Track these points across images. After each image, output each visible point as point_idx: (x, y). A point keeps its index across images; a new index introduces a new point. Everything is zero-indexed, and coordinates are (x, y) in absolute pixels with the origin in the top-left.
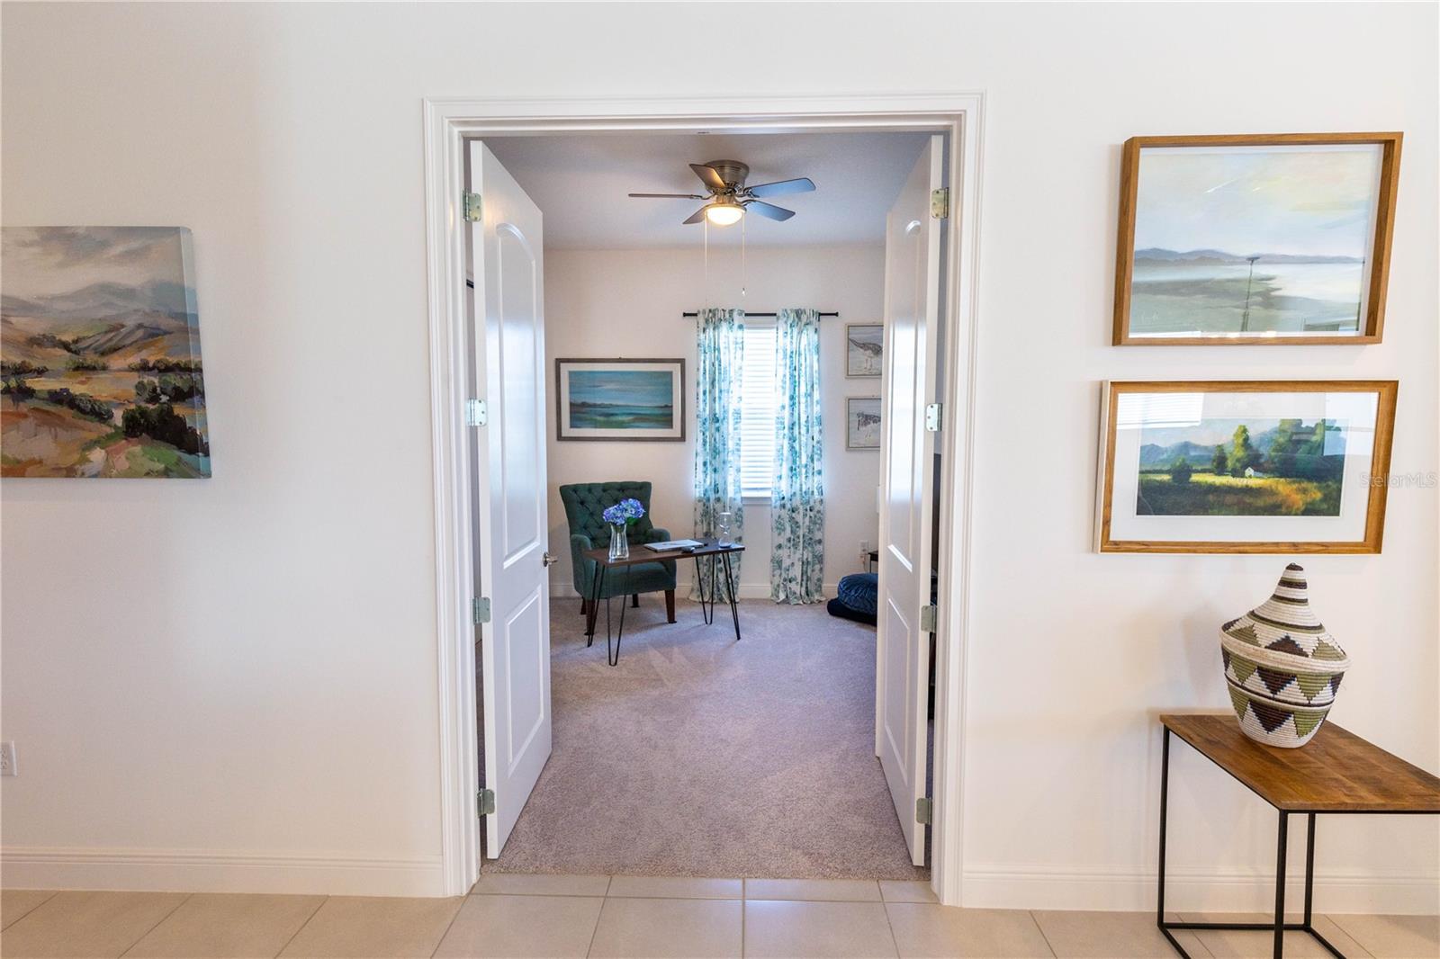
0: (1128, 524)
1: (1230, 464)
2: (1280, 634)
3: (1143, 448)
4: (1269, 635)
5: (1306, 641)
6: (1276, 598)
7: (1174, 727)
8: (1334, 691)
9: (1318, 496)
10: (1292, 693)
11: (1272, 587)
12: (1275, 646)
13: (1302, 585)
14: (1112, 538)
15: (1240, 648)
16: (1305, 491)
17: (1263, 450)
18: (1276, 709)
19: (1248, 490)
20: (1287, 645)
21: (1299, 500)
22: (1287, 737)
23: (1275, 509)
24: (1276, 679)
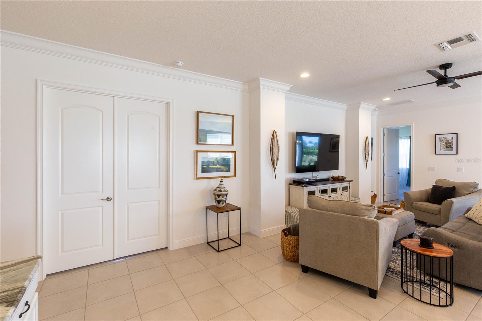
0: (200, 175)
1: (215, 164)
2: (219, 189)
3: (202, 162)
4: (218, 189)
5: (222, 190)
6: (220, 184)
7: (208, 208)
8: (226, 197)
9: (227, 169)
10: (221, 198)
11: (219, 183)
12: (219, 191)
13: (223, 182)
14: (198, 177)
15: (215, 192)
16: (225, 168)
17: (220, 161)
18: (219, 201)
19: (218, 168)
20: (220, 191)
21: (225, 169)
22: (221, 205)
23: (222, 171)
24: (219, 196)
